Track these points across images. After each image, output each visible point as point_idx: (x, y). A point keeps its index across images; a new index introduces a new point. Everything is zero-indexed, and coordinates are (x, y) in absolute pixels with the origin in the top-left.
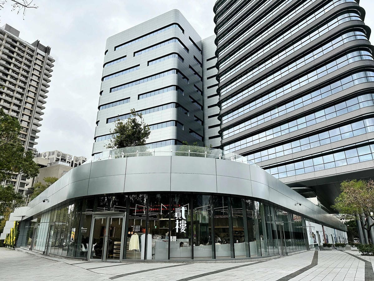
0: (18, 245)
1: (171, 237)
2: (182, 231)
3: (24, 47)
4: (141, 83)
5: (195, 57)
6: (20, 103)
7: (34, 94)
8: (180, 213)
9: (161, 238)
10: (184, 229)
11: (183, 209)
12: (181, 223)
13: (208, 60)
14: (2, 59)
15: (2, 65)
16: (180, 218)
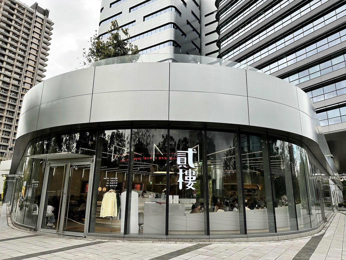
0: (6, 200)
1: (170, 197)
2: (189, 187)
3: (23, 10)
4: (137, 39)
5: (192, 12)
6: (22, 65)
7: (35, 57)
8: (185, 158)
9: (155, 198)
10: (192, 184)
11: (191, 152)
12: (186, 174)
13: (206, 16)
14: (2, 21)
15: (3, 28)
16: (185, 166)
